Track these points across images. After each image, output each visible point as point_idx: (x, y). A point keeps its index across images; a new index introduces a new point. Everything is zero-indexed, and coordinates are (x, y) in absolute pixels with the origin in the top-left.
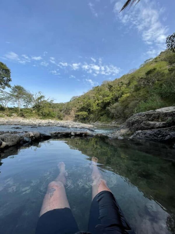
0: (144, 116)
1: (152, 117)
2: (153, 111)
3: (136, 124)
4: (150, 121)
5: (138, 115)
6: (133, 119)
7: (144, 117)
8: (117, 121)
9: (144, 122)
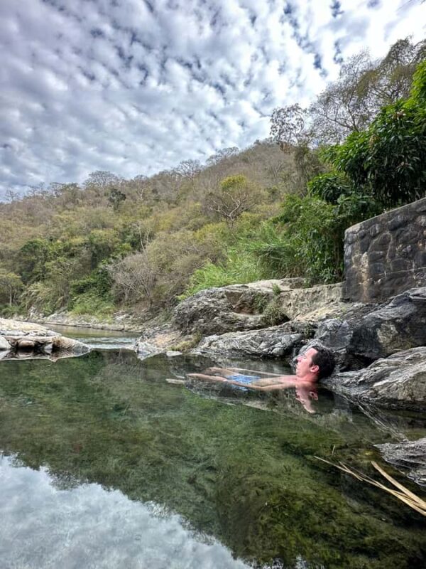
0: (223, 297)
1: (239, 302)
2: (242, 286)
3: (202, 320)
4: (234, 312)
5: (208, 293)
6: (196, 304)
7: (222, 301)
8: (131, 314)
9: (222, 313)
